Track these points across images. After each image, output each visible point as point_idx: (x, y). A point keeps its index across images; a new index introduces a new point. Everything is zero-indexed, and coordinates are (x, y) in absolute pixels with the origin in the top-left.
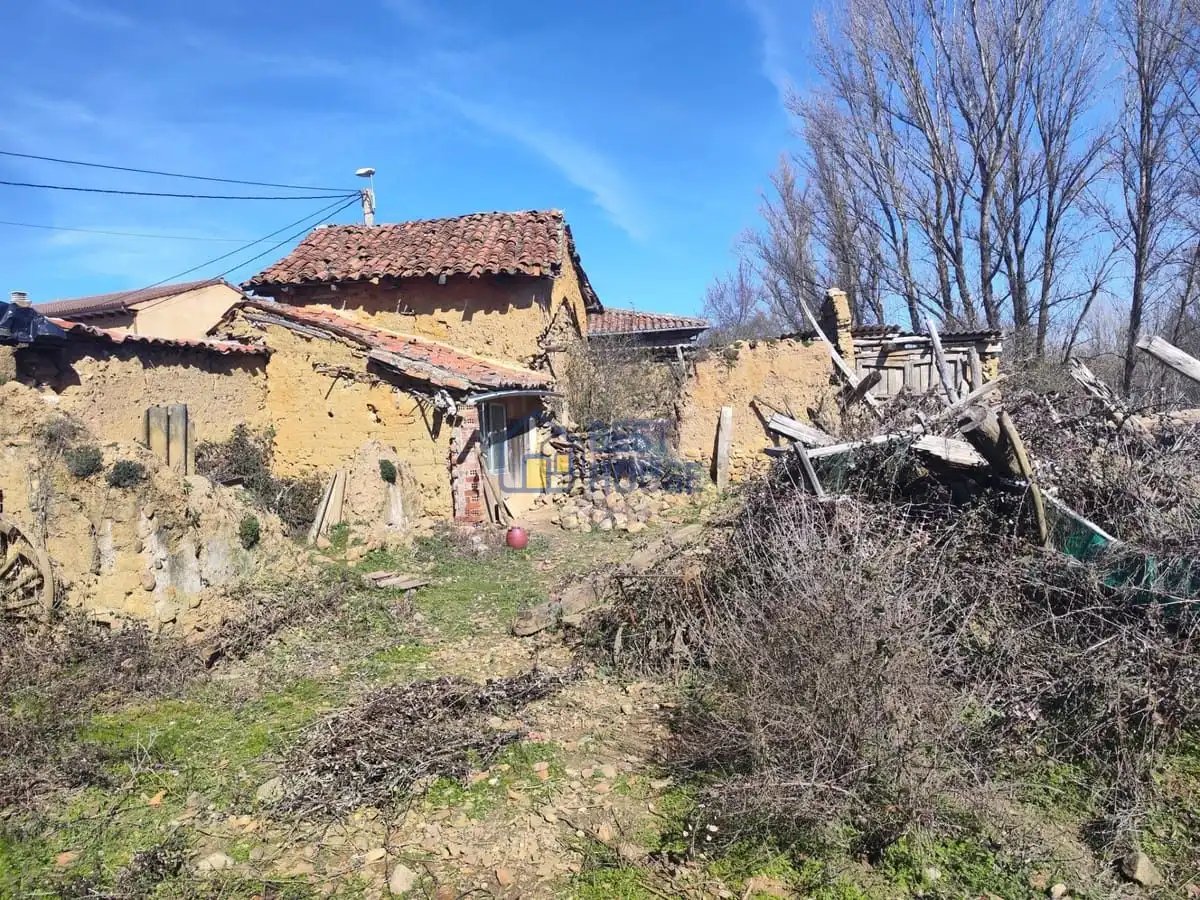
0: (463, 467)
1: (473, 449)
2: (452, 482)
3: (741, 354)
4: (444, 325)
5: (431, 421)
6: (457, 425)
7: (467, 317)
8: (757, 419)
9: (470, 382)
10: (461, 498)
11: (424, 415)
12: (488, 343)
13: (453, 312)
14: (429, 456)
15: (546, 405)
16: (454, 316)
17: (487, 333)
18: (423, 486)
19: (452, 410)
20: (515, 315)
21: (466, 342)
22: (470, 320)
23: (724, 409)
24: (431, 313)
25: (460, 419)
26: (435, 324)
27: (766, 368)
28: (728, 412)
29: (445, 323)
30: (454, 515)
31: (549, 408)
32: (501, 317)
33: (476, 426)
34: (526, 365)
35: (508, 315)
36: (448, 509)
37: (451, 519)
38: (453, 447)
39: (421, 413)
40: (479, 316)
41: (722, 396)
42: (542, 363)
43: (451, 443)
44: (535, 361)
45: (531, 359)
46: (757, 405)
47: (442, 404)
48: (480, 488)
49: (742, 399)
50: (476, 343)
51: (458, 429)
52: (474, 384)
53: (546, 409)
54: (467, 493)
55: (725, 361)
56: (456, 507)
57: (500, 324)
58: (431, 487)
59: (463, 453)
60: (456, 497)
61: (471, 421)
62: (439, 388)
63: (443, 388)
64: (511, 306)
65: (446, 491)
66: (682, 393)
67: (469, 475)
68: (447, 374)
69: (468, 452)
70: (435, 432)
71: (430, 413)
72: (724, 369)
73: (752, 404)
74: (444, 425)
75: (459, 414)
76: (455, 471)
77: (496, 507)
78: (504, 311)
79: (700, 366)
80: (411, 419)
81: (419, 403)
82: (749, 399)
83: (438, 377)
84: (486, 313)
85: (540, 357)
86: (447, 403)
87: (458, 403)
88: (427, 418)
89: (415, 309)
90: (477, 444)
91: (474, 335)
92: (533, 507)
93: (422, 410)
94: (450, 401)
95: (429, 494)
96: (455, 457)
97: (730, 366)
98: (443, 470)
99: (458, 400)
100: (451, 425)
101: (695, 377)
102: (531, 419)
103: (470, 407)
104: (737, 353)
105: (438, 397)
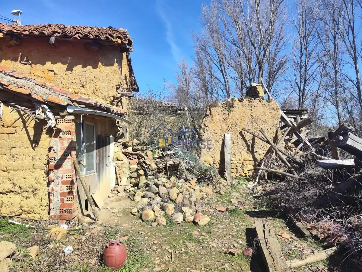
0: (60, 172)
1: (69, 157)
2: (49, 184)
3: (235, 105)
4: (53, 73)
5: (32, 132)
6: (56, 136)
7: (70, 69)
8: (243, 141)
9: (69, 99)
10: (56, 199)
11: (25, 127)
12: (83, 86)
13: (59, 64)
14: (28, 162)
15: (119, 128)
16: (60, 68)
17: (83, 80)
18: (20, 188)
19: (52, 123)
20: (103, 70)
21: (68, 85)
22: (72, 71)
23: (226, 135)
24: (44, 64)
25: (59, 131)
26: (46, 71)
27: (249, 113)
28: (228, 137)
29: (53, 71)
30: (49, 213)
31: (121, 131)
32: (93, 70)
33: (73, 137)
34: (109, 102)
35: (98, 69)
36: (43, 208)
37: (46, 217)
38: (51, 154)
39: (22, 125)
40: (78, 69)
41: (225, 127)
42: (118, 102)
43: (49, 151)
44: (113, 101)
45: (112, 99)
46: (243, 134)
47: (42, 116)
48: (75, 191)
49: (236, 130)
50: (74, 86)
51: (57, 139)
52: (73, 101)
53: (119, 131)
54: (62, 194)
55: (227, 108)
56: (51, 207)
57: (92, 76)
58: (28, 189)
59: (60, 159)
60: (52, 198)
61: (69, 133)
62: (40, 103)
63: (44, 103)
64: (100, 64)
65: (43, 192)
66: (203, 125)
67: (65, 179)
68: (48, 91)
69: (65, 159)
70: (35, 142)
71: (31, 125)
72: (226, 112)
73: (241, 133)
74: (44, 136)
75: (57, 126)
76: (52, 175)
77: (86, 201)
78: (95, 67)
79: (213, 110)
80: (13, 129)
81: (21, 116)
82: (239, 130)
83: (39, 93)
84: (83, 67)
85: (117, 98)
86: (48, 117)
87: (57, 117)
88: (28, 129)
89: (31, 60)
90: (74, 153)
91: (73, 81)
92: (110, 195)
93: (24, 122)
94: (50, 115)
95: (26, 194)
96: (53, 163)
97: (229, 111)
98: (41, 174)
99: (58, 115)
100: (50, 137)
101: (210, 116)
102: (111, 136)
103: (68, 121)
104: (233, 104)
105: (39, 111)
